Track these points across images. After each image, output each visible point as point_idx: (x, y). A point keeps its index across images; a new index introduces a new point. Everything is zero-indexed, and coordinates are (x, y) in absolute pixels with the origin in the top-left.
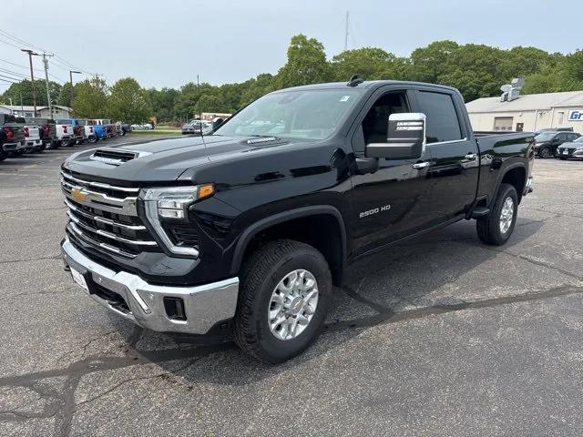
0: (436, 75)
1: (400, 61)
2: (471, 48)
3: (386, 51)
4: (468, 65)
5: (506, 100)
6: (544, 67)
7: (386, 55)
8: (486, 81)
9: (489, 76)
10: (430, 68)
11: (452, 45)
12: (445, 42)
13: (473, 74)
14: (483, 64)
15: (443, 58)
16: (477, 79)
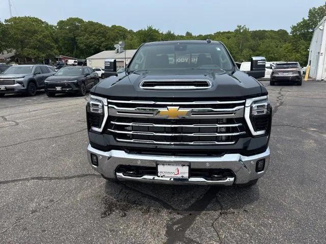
0: (75, 37)
1: (51, 27)
2: (91, 23)
3: (42, 20)
4: (91, 32)
5: (118, 52)
6: (129, 36)
7: (43, 23)
8: (102, 42)
9: (103, 39)
10: (70, 32)
11: (80, 21)
12: (76, 18)
13: (95, 37)
14: (99, 33)
15: (77, 28)
16: (97, 41)
